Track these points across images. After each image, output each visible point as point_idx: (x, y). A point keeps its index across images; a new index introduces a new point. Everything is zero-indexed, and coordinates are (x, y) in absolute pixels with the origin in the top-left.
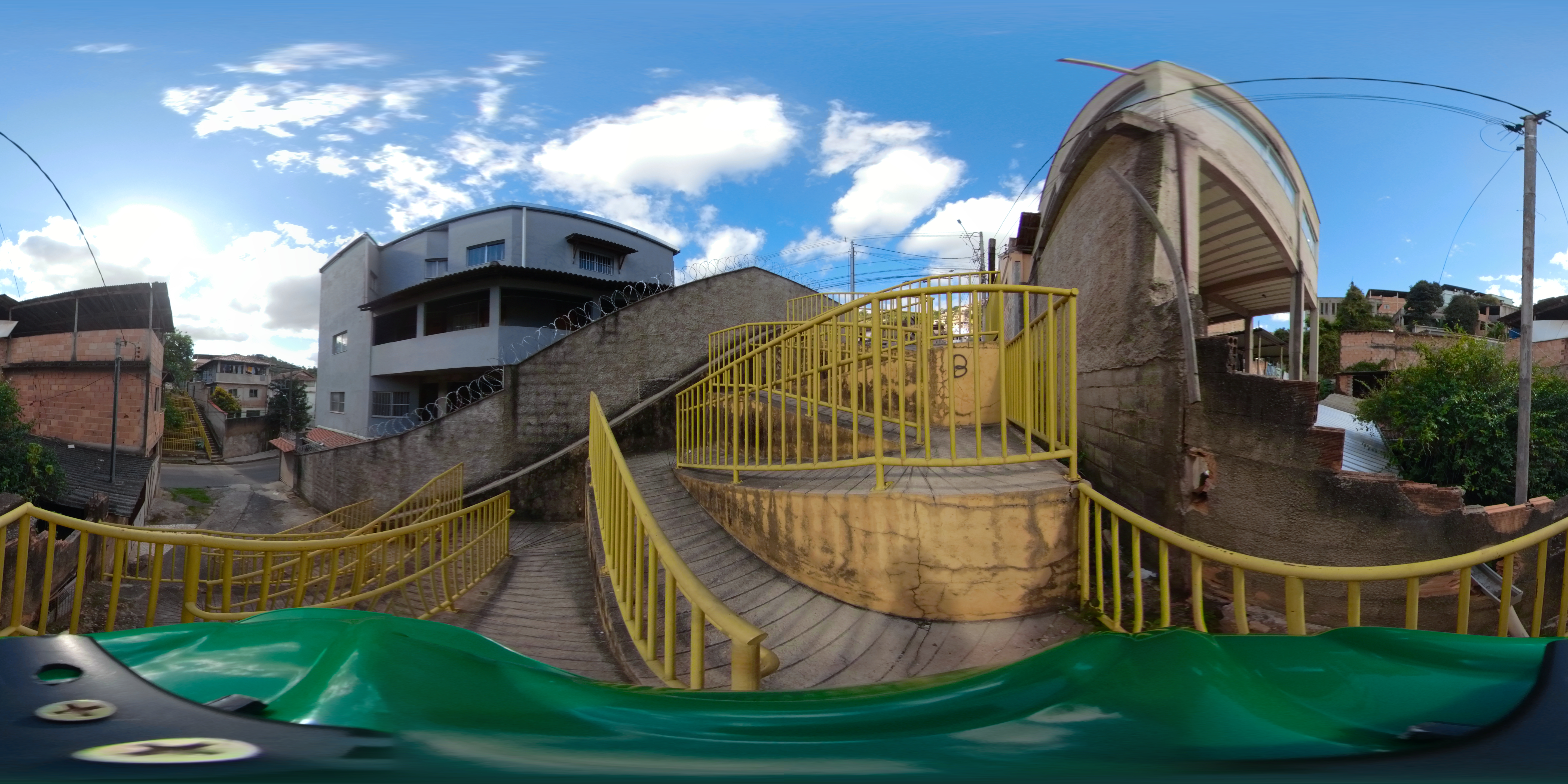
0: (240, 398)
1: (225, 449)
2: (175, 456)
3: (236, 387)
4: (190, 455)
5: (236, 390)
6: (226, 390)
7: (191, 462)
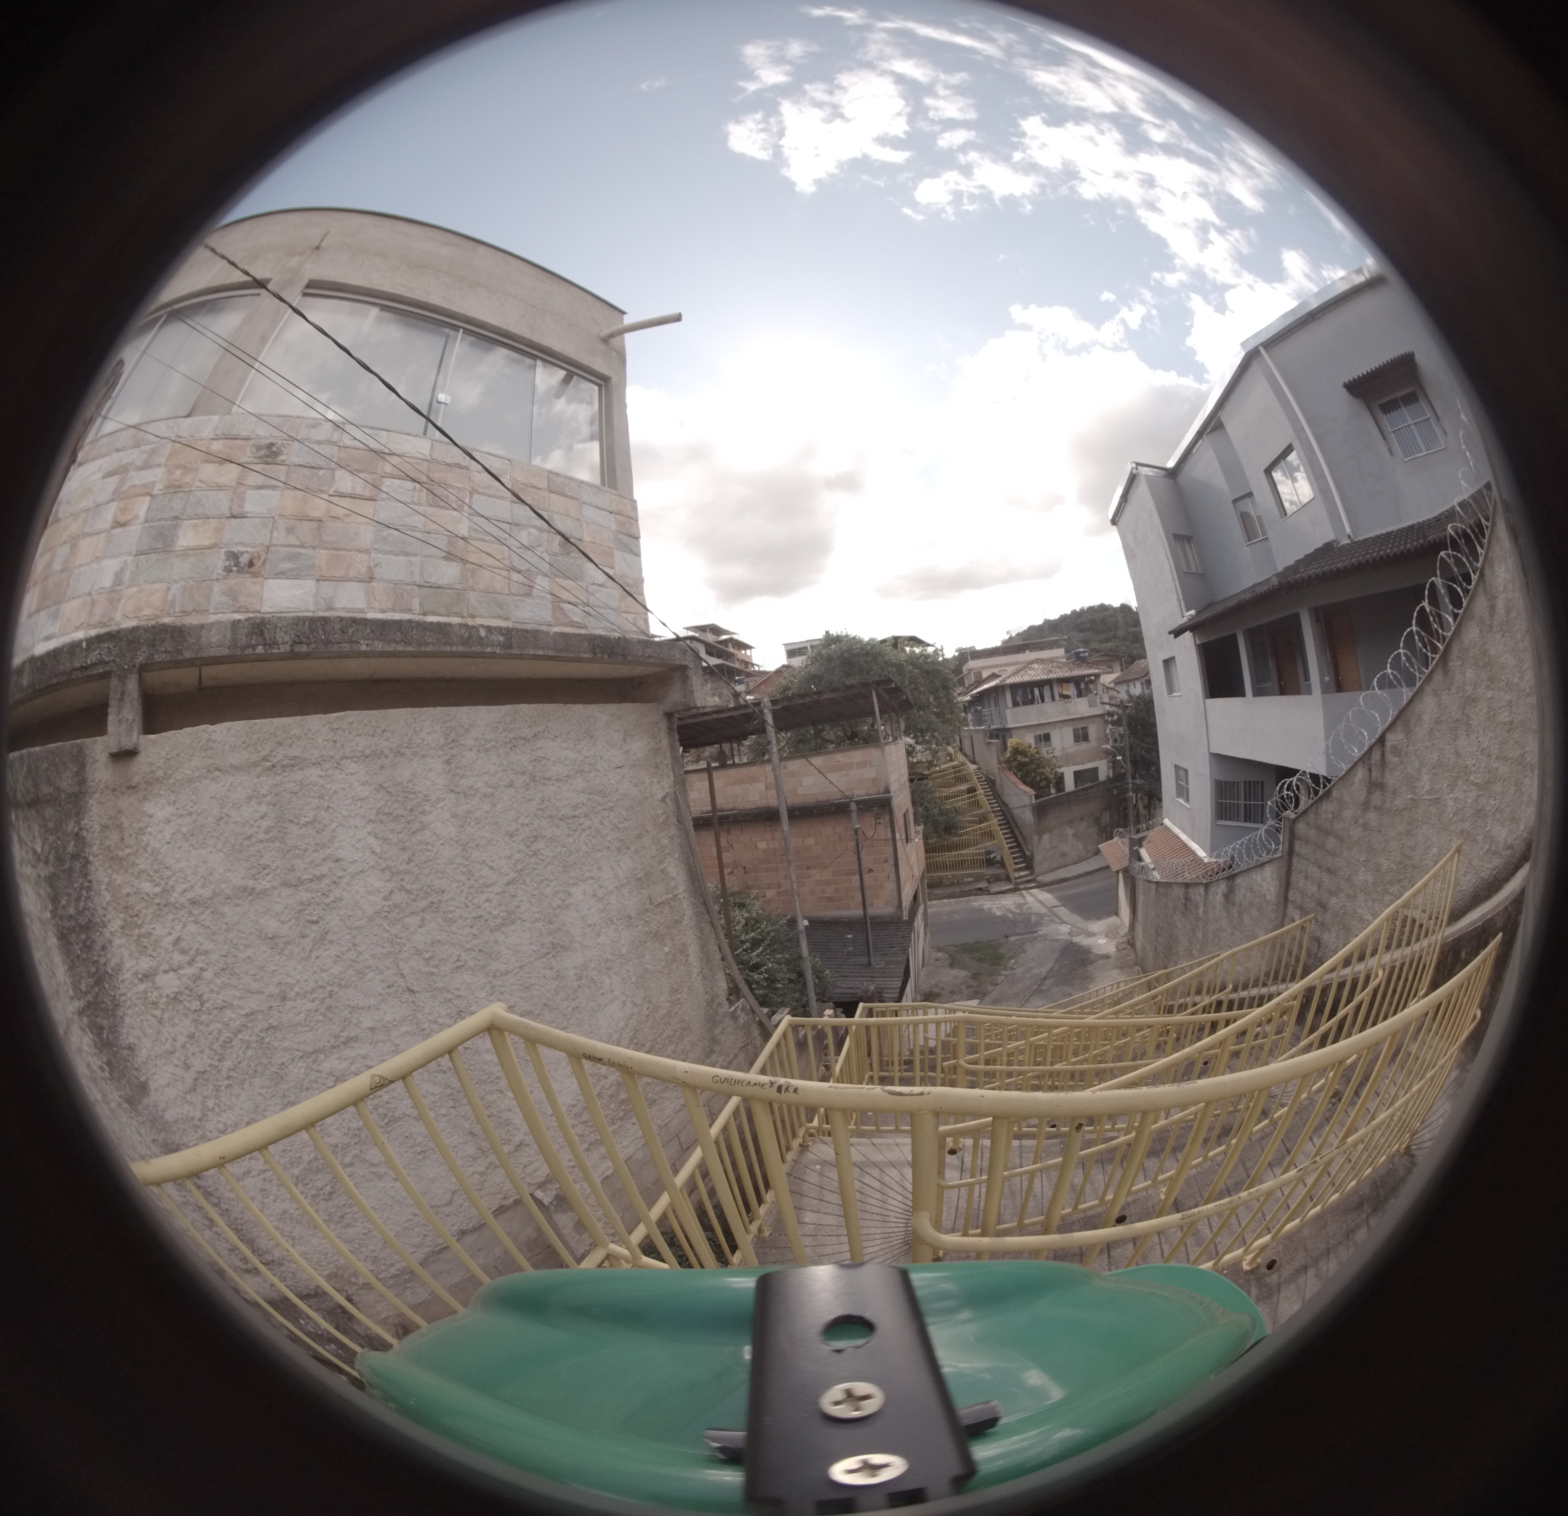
0: (1058, 753)
1: (1038, 858)
2: (952, 884)
3: (1046, 731)
4: (978, 878)
5: (1047, 737)
6: (1029, 739)
7: (981, 891)
